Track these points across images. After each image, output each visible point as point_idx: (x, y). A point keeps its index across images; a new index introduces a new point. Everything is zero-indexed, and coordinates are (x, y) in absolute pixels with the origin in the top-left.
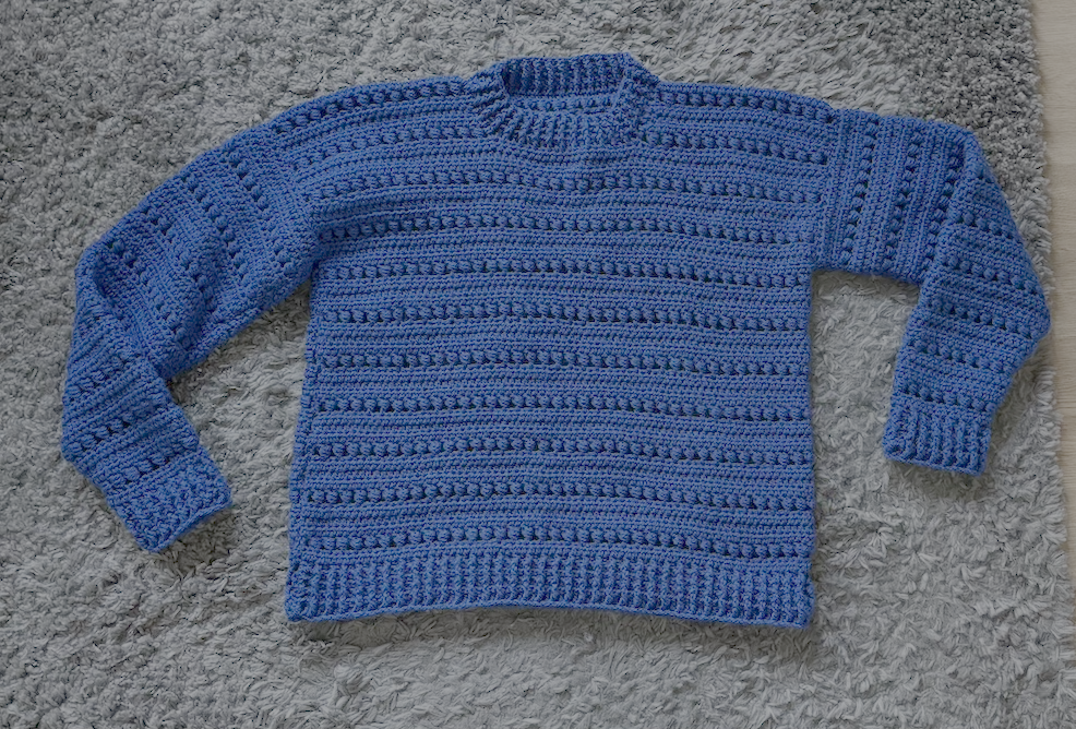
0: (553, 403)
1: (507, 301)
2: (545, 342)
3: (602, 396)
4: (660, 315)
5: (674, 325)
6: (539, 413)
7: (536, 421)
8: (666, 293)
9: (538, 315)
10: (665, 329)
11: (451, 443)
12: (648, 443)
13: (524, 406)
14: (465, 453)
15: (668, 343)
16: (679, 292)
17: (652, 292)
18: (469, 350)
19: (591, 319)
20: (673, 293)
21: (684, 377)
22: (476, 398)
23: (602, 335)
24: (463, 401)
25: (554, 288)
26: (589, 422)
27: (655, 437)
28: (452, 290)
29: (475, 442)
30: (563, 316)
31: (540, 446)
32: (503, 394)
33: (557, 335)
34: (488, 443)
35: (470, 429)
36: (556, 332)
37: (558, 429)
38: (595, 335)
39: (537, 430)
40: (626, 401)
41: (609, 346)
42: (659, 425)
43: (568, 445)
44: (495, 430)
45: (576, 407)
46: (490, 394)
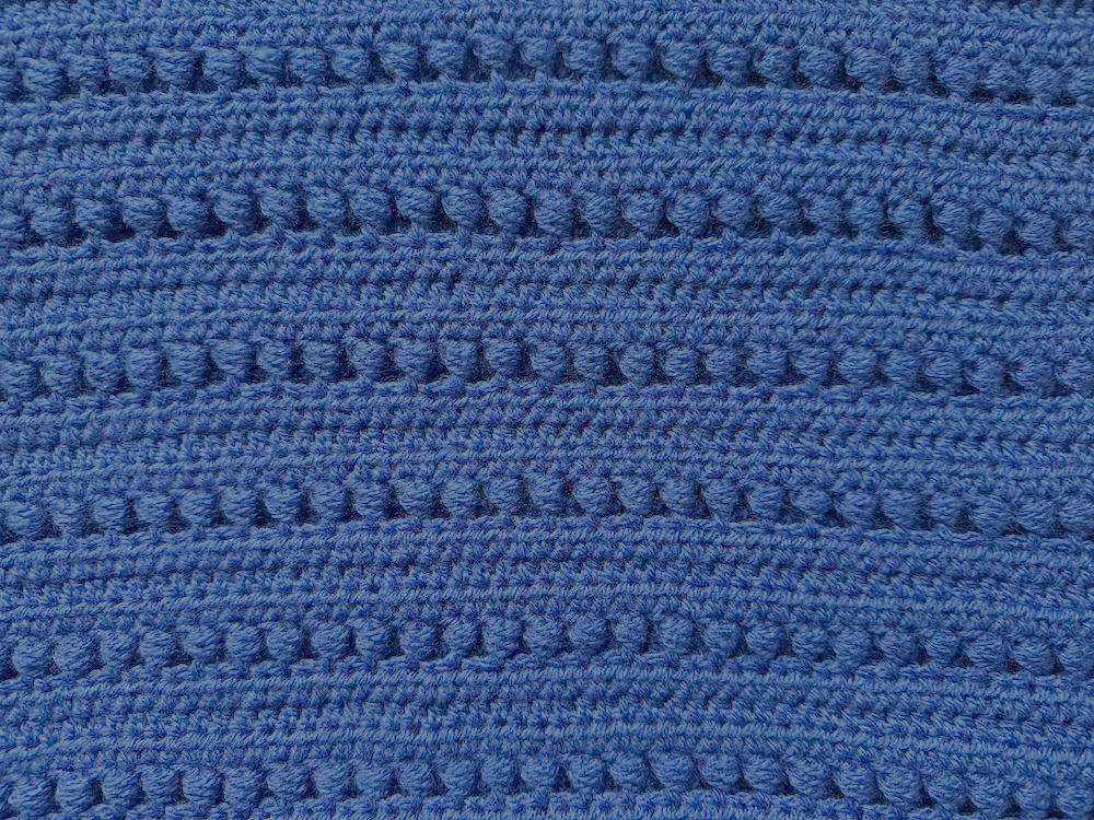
0: (445, 500)
1: (285, 180)
2: (416, 308)
3: (607, 474)
4: (821, 208)
5: (861, 240)
6: (398, 537)
7: (387, 564)
8: (838, 137)
9: (394, 221)
10: (831, 255)
11: (124, 640)
12: (762, 617)
13: (348, 514)
14: (166, 673)
15: (838, 300)
16: (883, 137)
17: (790, 136)
18: (155, 344)
19: (577, 227)
20: (861, 139)
21: (885, 408)
22: (190, 495)
23: (610, 282)
24: (150, 507)
25: (446, 131)
26: (565, 558)
27: (787, 598)
28: (88, 150)
29: (194, 640)
30: (483, 223)
31: (404, 640)
32: (275, 482)
33: (461, 286)
34: (237, 639)
35: (178, 595)
36: (456, 277)
37: (462, 584)
38: (589, 281)
39: (393, 591)
40: (685, 487)
41: (633, 315)
42: (800, 558)
43: (496, 632)
44: (256, 597)
45: (521, 512)
46: (232, 483)
